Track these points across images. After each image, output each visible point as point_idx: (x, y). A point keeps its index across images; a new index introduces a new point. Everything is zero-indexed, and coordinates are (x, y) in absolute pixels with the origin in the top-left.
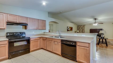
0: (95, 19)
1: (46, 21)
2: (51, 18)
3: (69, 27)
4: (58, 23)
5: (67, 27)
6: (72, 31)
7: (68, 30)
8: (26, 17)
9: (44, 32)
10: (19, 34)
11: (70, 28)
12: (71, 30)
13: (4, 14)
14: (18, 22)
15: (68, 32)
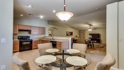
0: (90, 25)
1: (45, 28)
2: (52, 25)
3: (68, 32)
4: (57, 29)
5: (67, 32)
6: (72, 35)
7: (67, 35)
8: (30, 26)
9: (44, 37)
10: (26, 37)
11: (70, 32)
12: (70, 35)
13: (17, 25)
14: (25, 29)
15: (68, 36)
